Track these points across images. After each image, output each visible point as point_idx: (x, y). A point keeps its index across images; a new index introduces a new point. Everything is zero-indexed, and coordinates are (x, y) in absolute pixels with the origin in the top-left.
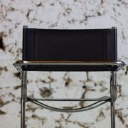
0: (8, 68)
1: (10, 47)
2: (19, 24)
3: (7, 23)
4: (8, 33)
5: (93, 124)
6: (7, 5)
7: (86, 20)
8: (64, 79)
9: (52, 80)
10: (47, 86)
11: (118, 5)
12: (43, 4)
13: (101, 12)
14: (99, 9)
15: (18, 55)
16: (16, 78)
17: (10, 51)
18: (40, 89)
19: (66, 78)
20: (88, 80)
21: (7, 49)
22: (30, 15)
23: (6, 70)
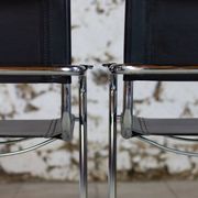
9: (111, 58)
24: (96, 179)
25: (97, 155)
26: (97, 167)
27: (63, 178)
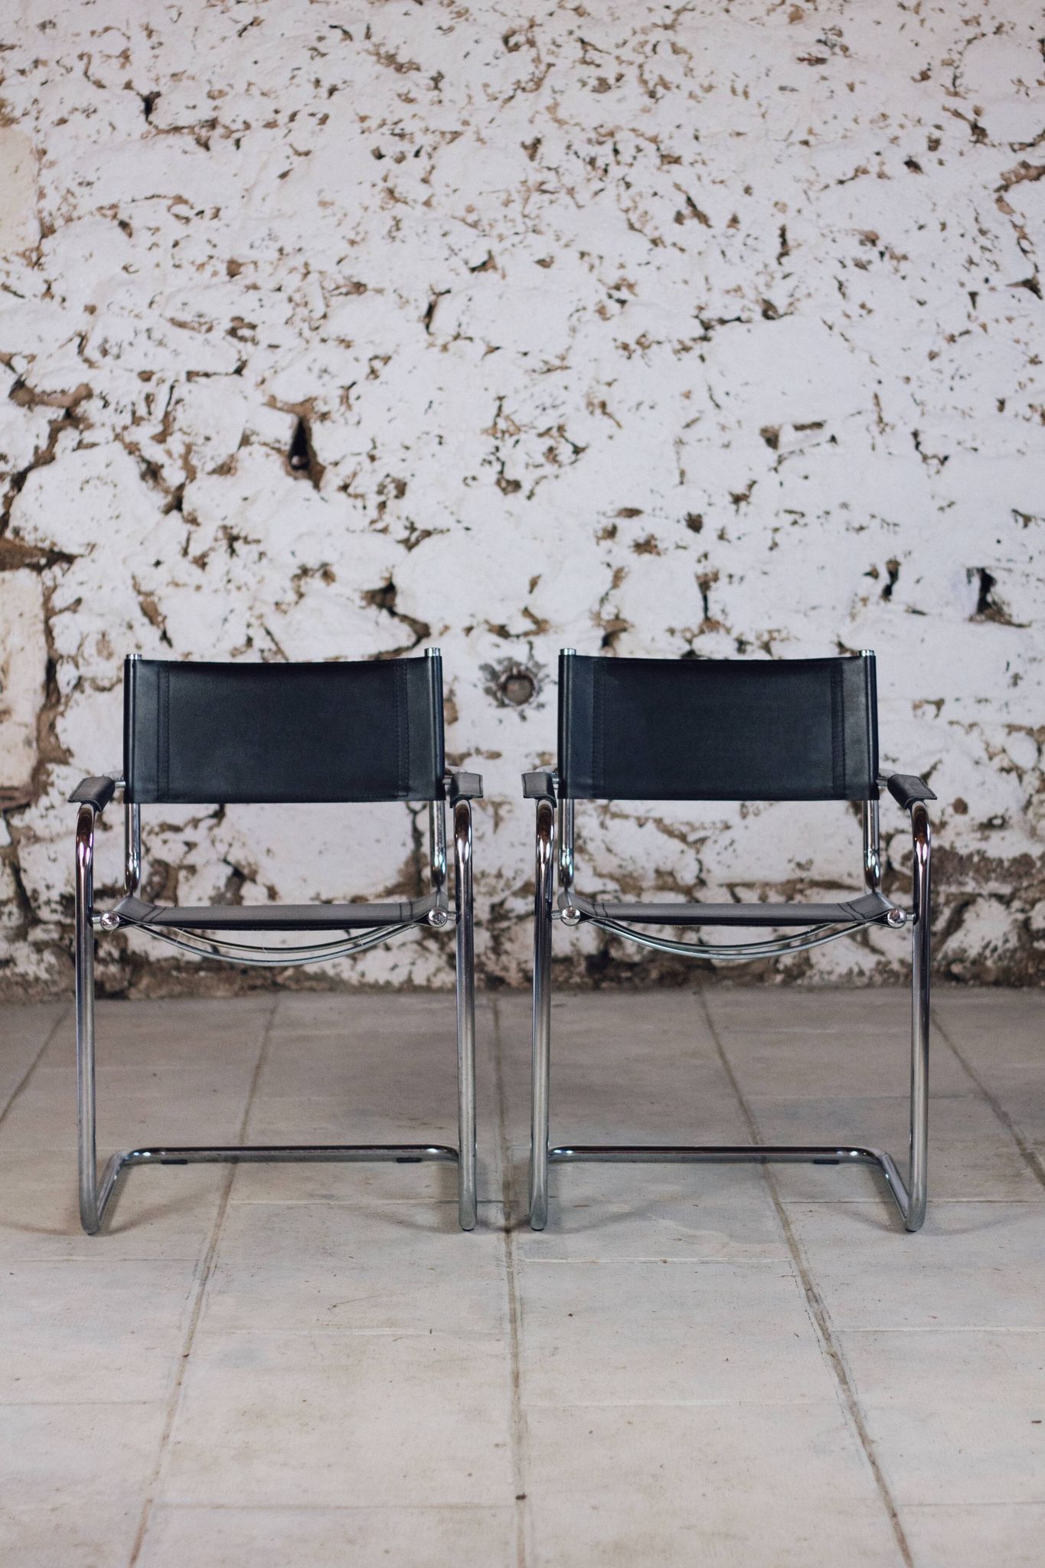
0: (335, 569)
1: (345, 470)
2: (387, 360)
3: (331, 356)
4: (334, 405)
5: (727, 827)
6: (331, 268)
7: (705, 339)
8: (597, 616)
9: (541, 626)
10: (517, 651)
11: (861, 265)
12: (500, 261)
13: (781, 304)
14: (768, 286)
15: (382, 506)
16: (373, 610)
17: (345, 488)
18: (486, 668)
19: (608, 613)
20: (709, 624)
21: (332, 479)
22: (438, 314)
23: (327, 575)
24: (496, 983)
25: (498, 912)
26: (497, 949)
27: (398, 978)
